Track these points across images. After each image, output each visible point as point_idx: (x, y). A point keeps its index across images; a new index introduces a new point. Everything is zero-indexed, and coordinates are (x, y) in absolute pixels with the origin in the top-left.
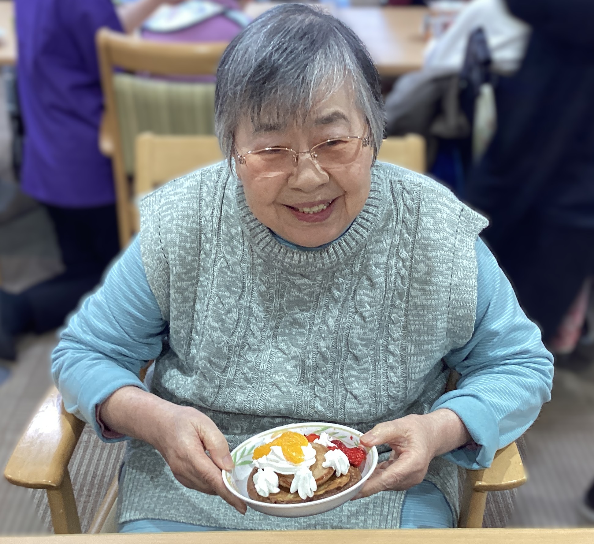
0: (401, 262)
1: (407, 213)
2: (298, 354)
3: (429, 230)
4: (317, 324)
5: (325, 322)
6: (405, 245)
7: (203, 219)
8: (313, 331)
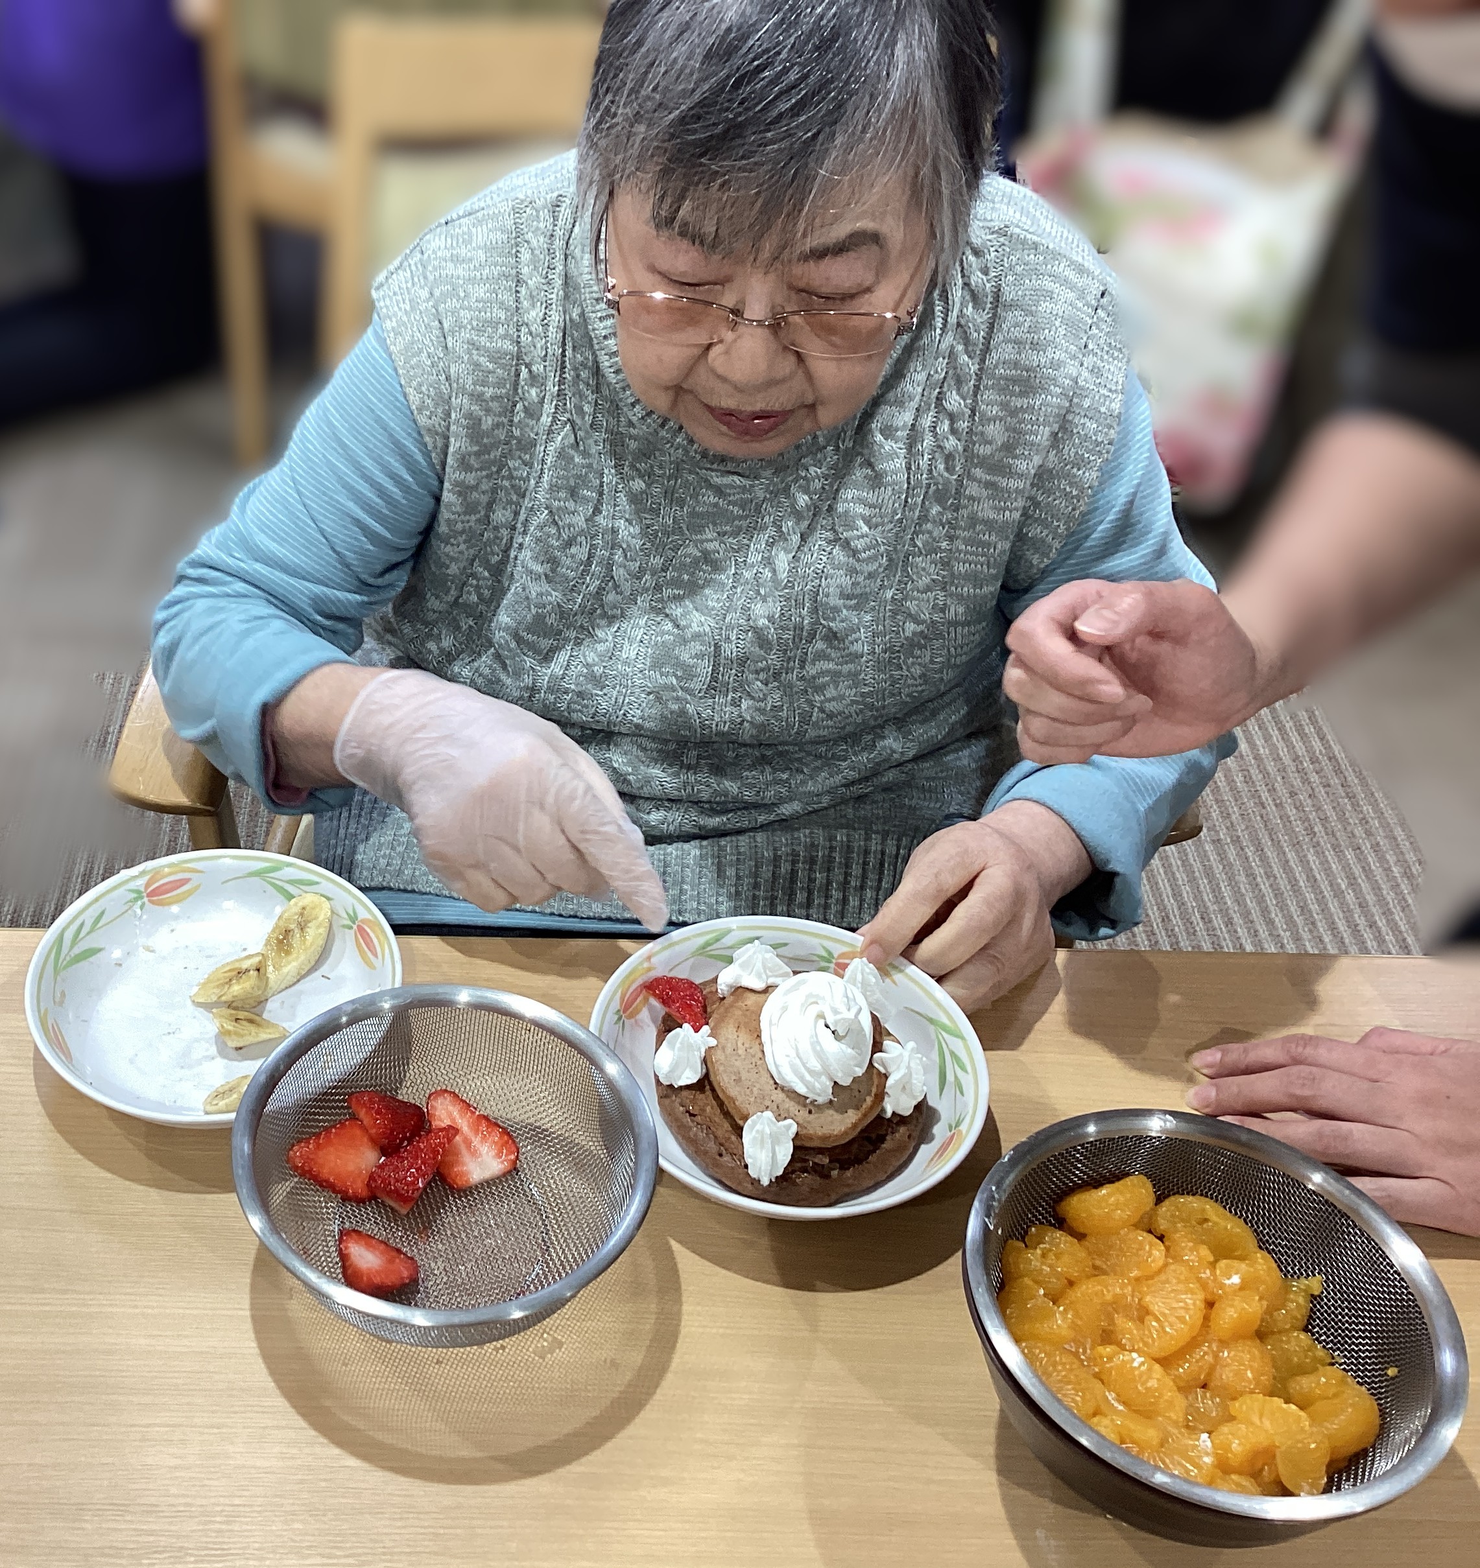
0: (947, 422)
1: (971, 305)
2: (707, 629)
3: (1021, 343)
4: (753, 566)
5: (768, 562)
6: (959, 382)
7: (524, 329)
8: (742, 581)
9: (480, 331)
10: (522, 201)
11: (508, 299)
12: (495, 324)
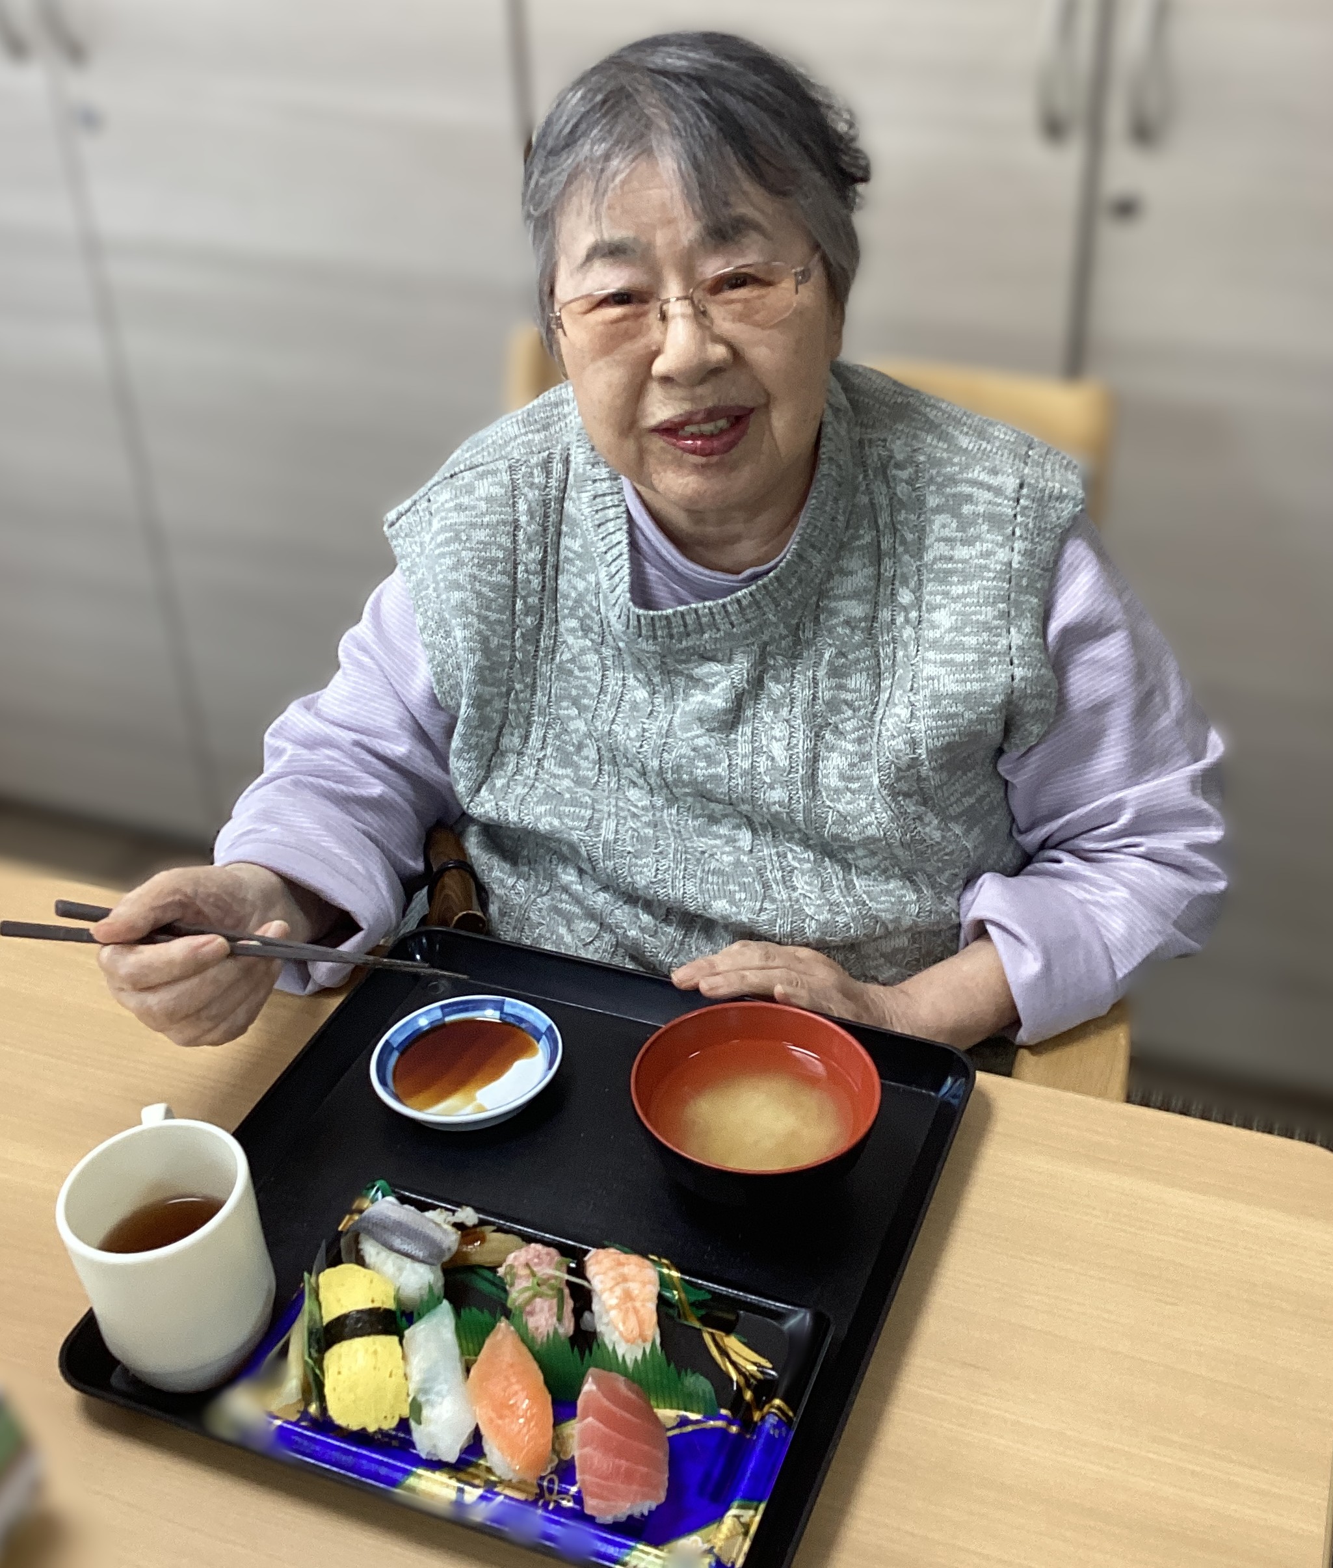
9: (480, 566)
10: (518, 461)
11: (505, 541)
12: (494, 561)
